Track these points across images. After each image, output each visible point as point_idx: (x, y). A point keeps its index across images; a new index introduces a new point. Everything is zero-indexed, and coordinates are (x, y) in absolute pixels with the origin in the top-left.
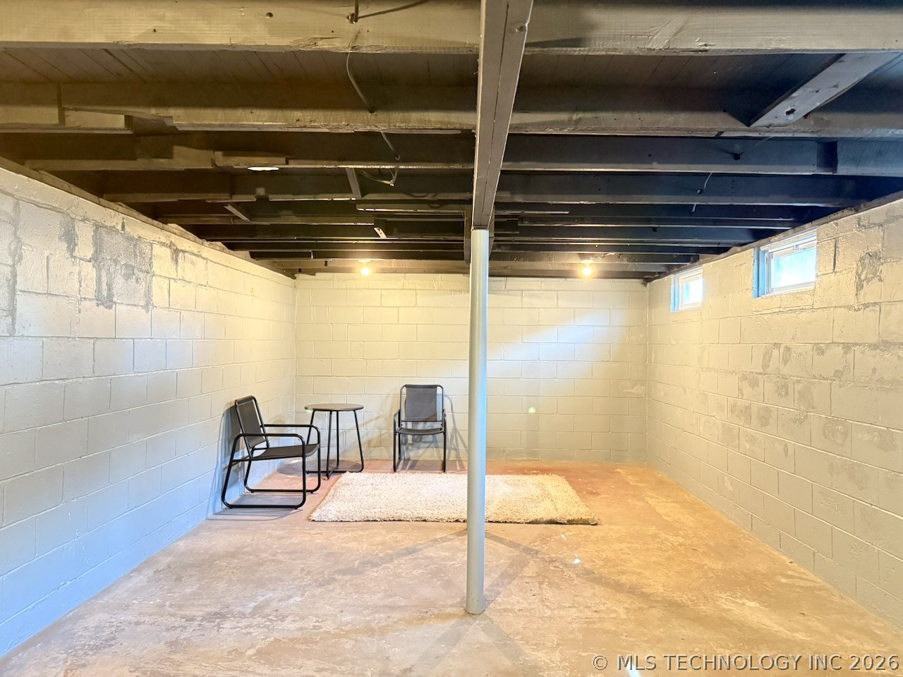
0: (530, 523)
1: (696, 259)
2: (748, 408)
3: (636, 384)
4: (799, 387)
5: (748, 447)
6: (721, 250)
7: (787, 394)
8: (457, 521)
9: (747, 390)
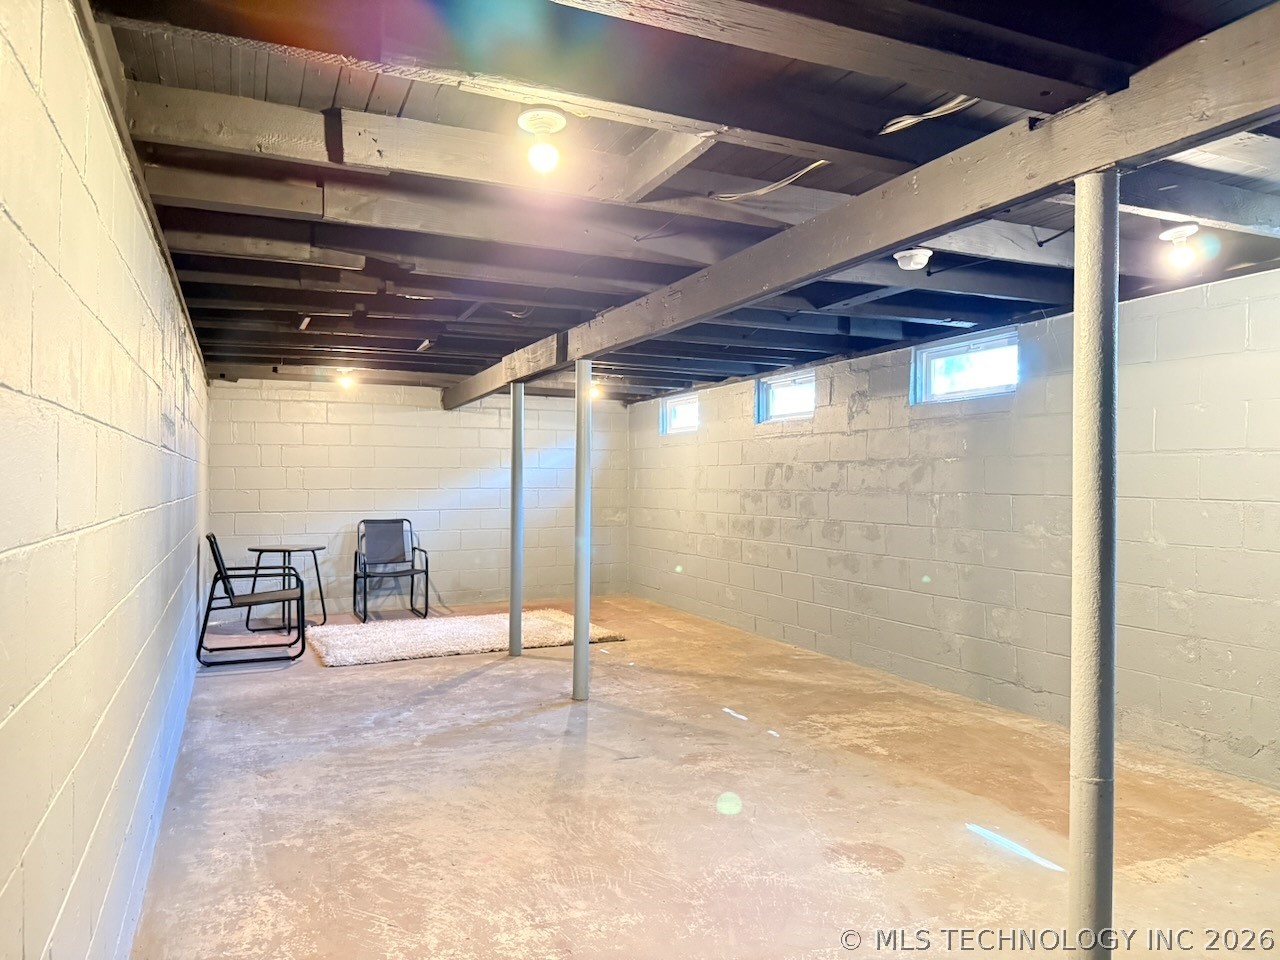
0: (565, 645)
1: (689, 385)
2: (751, 523)
3: (617, 512)
4: (800, 499)
5: (751, 556)
6: (718, 379)
7: (790, 505)
8: (492, 651)
9: (749, 505)
